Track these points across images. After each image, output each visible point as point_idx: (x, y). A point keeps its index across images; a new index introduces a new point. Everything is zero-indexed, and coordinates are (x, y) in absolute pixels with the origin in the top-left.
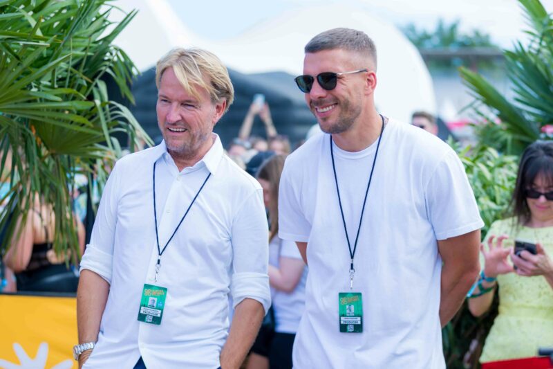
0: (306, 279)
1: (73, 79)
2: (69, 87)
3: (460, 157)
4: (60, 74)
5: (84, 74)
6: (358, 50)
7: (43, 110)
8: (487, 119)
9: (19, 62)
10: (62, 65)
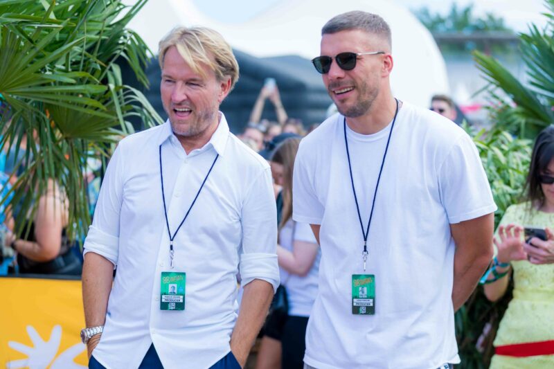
0: (319, 262)
1: (87, 63)
2: (83, 70)
3: (474, 141)
4: (74, 58)
5: (98, 58)
6: (376, 32)
7: (57, 93)
8: (503, 102)
9: (33, 45)
10: (76, 49)
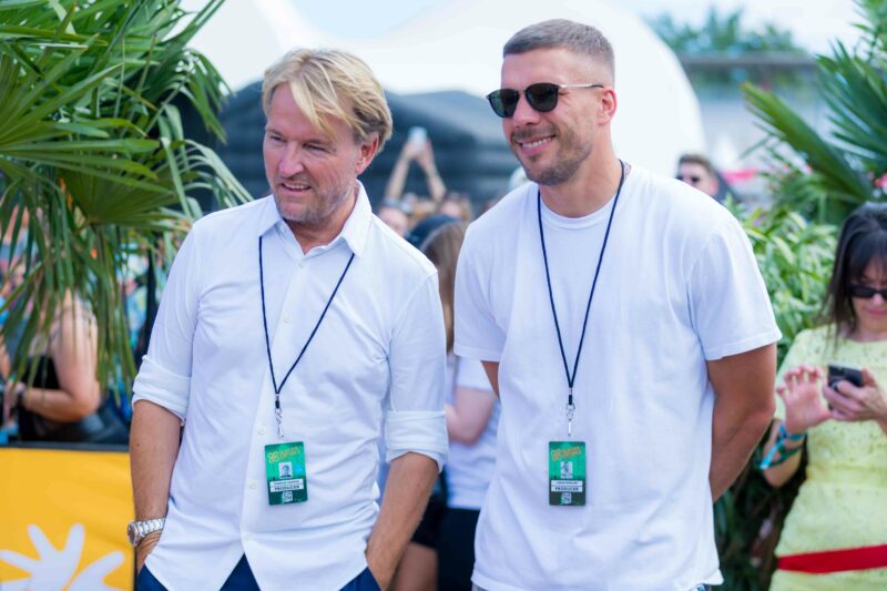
0: (497, 422)
1: (126, 103)
2: (119, 116)
3: (744, 228)
4: (104, 95)
5: (144, 95)
6: (590, 53)
7: (78, 153)
8: (790, 165)
9: (39, 76)
10: (108, 81)
